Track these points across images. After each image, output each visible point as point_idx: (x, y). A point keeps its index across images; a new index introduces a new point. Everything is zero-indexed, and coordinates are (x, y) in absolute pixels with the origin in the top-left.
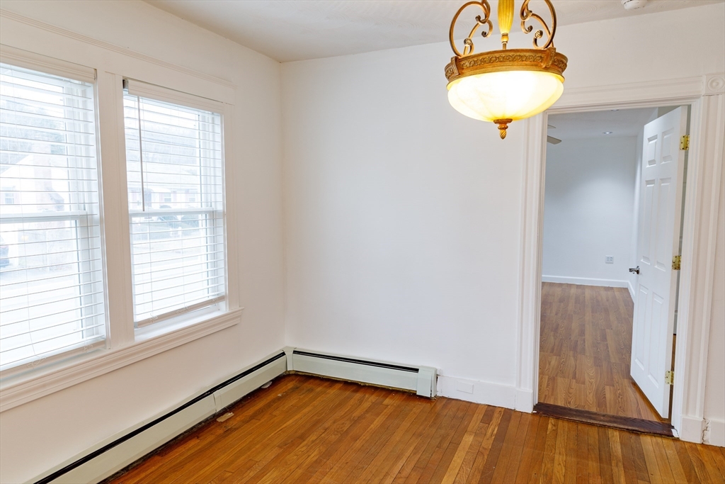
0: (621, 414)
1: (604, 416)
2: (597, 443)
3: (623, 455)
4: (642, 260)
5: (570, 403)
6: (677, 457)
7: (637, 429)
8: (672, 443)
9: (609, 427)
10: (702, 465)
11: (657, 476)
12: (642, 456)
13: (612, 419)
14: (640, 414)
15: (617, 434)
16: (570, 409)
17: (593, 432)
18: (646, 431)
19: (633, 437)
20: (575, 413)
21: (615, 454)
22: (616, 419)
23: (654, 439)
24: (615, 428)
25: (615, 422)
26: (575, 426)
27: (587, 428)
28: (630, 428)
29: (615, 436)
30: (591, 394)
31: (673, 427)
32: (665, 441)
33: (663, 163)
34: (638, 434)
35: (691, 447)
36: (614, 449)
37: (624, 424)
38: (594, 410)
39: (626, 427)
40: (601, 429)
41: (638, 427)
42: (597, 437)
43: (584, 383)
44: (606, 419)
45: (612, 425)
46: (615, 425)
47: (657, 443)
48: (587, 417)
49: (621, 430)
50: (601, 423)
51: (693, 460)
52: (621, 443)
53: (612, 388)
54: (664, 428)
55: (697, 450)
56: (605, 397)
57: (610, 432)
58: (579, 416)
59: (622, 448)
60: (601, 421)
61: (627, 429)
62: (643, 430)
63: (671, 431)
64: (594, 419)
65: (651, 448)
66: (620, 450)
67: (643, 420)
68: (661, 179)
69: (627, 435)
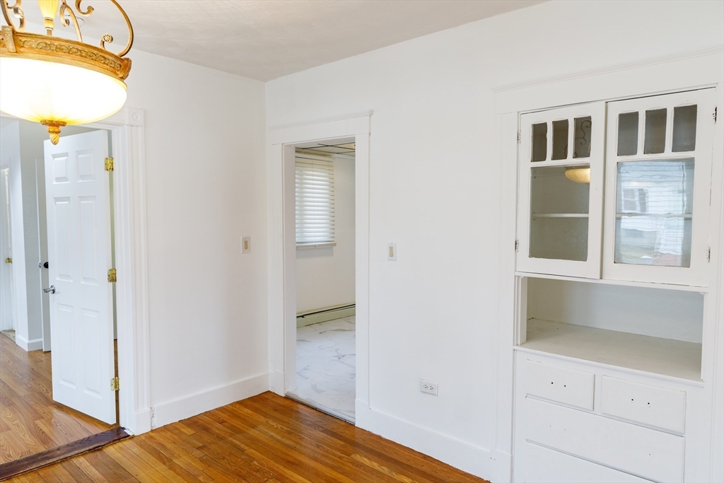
0: (72, 440)
1: (59, 449)
2: (71, 478)
3: (103, 474)
4: (58, 279)
5: (9, 456)
6: (143, 450)
7: (97, 445)
8: (131, 441)
9: (71, 457)
10: (163, 446)
11: (142, 475)
12: (117, 465)
13: (69, 448)
14: (88, 431)
15: (82, 459)
16: (18, 461)
17: (59, 469)
18: (106, 442)
19: (98, 453)
20: (26, 462)
21: (95, 477)
22: (72, 446)
23: (116, 446)
24: (77, 455)
25: (75, 449)
26: (36, 474)
27: (50, 470)
28: (91, 447)
29: (82, 462)
30: (27, 436)
31: (123, 428)
32: (127, 443)
33: (80, 181)
34: (100, 450)
35: (146, 437)
36: (90, 474)
37: (83, 447)
38: (42, 449)
39: (88, 449)
40: (65, 464)
41: (97, 443)
42: (67, 473)
43: (8, 429)
44: (63, 451)
45: (73, 453)
46: (77, 452)
47: (121, 448)
48: (43, 460)
49: (83, 454)
50: (62, 457)
51: (154, 445)
52: (92, 465)
53: (42, 420)
54: (117, 433)
55: (152, 437)
56: (43, 432)
57: (75, 461)
58: (33, 463)
59: (97, 469)
60: (59, 456)
61: (90, 450)
62: (103, 444)
63: (126, 433)
64: (52, 458)
65: (119, 455)
66: (97, 472)
67: (96, 435)
68: (79, 197)
69: (91, 455)
